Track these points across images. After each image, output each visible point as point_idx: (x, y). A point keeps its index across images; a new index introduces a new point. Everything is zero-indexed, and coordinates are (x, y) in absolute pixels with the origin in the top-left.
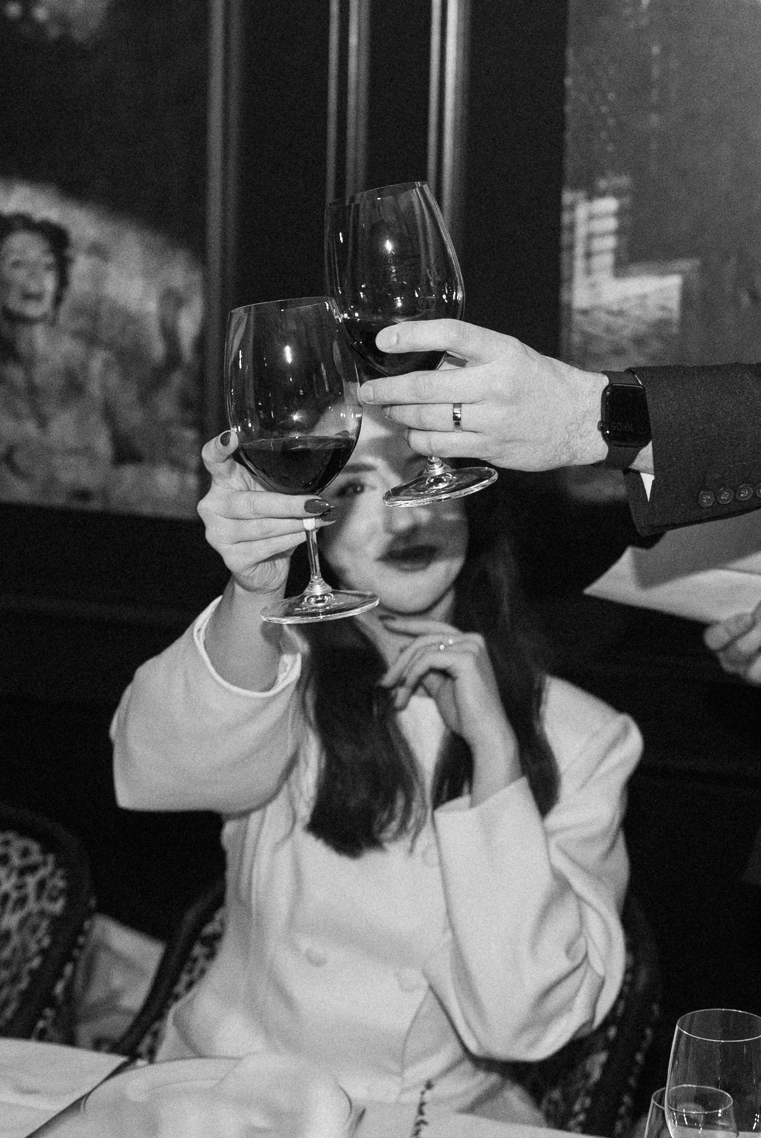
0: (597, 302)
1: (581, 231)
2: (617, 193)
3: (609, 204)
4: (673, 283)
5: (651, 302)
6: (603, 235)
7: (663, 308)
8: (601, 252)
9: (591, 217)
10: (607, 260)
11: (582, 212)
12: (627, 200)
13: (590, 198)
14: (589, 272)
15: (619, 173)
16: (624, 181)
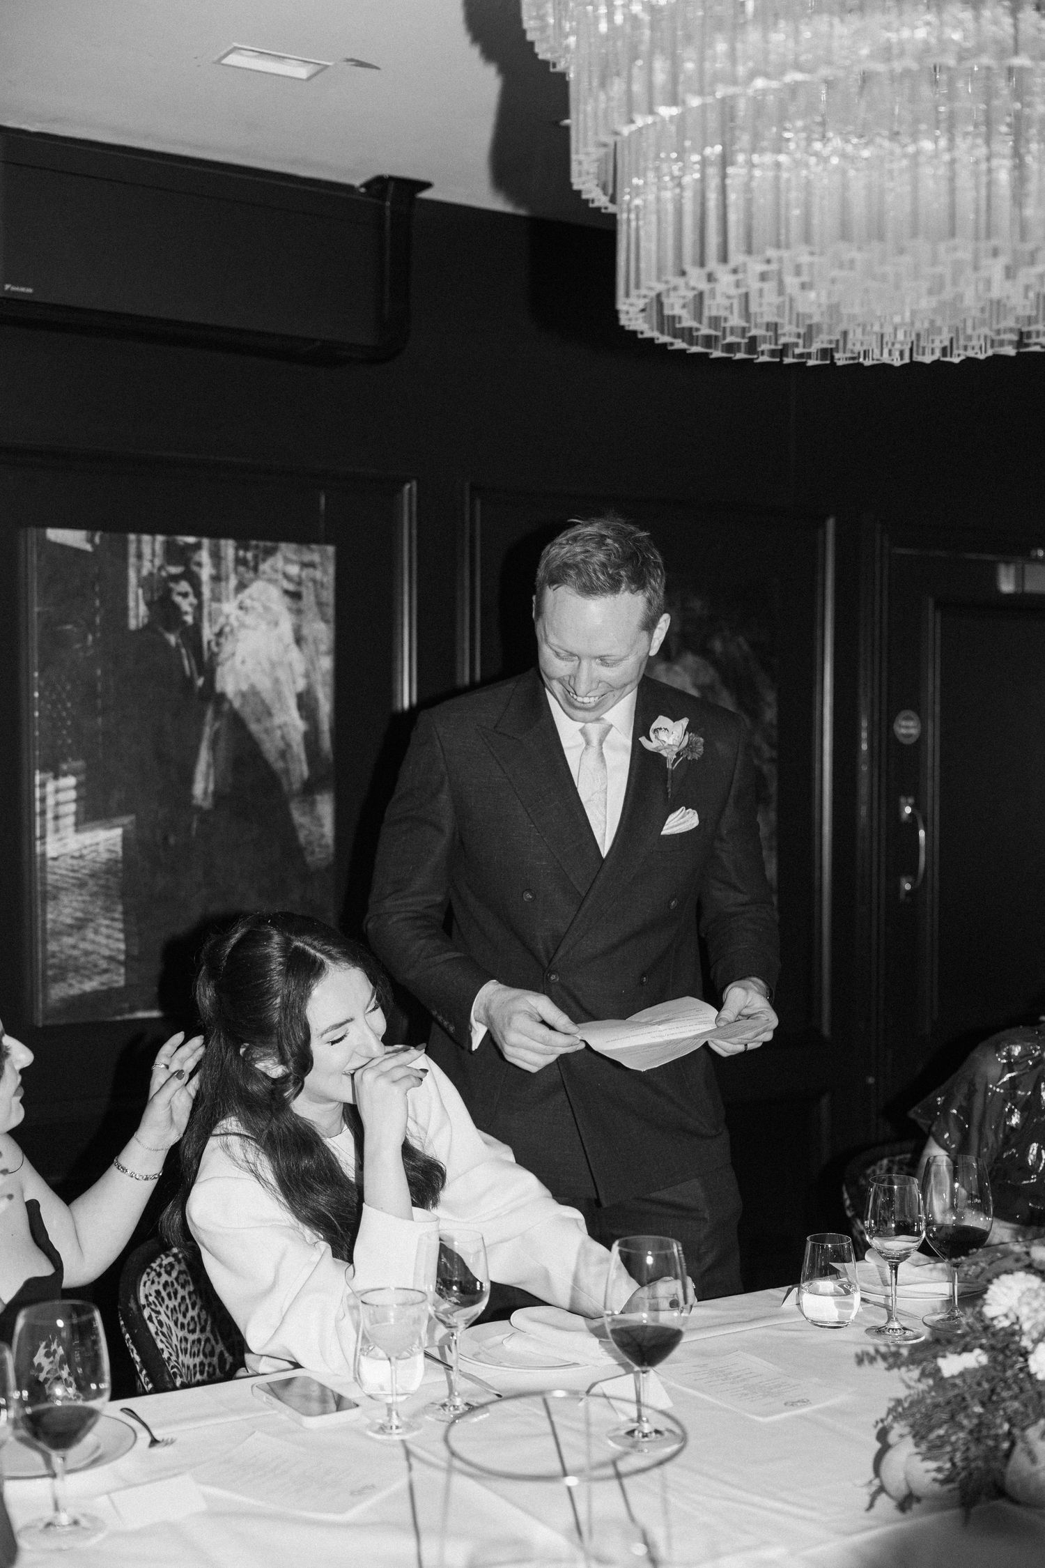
0: (63, 851)
1: (50, 801)
2: (75, 774)
3: (71, 781)
4: (117, 833)
5: (101, 848)
6: (66, 802)
7: (110, 851)
8: (66, 815)
9: (57, 791)
10: (70, 820)
11: (50, 787)
12: (82, 777)
13: (56, 777)
14: (57, 830)
15: (75, 759)
16: (79, 764)
